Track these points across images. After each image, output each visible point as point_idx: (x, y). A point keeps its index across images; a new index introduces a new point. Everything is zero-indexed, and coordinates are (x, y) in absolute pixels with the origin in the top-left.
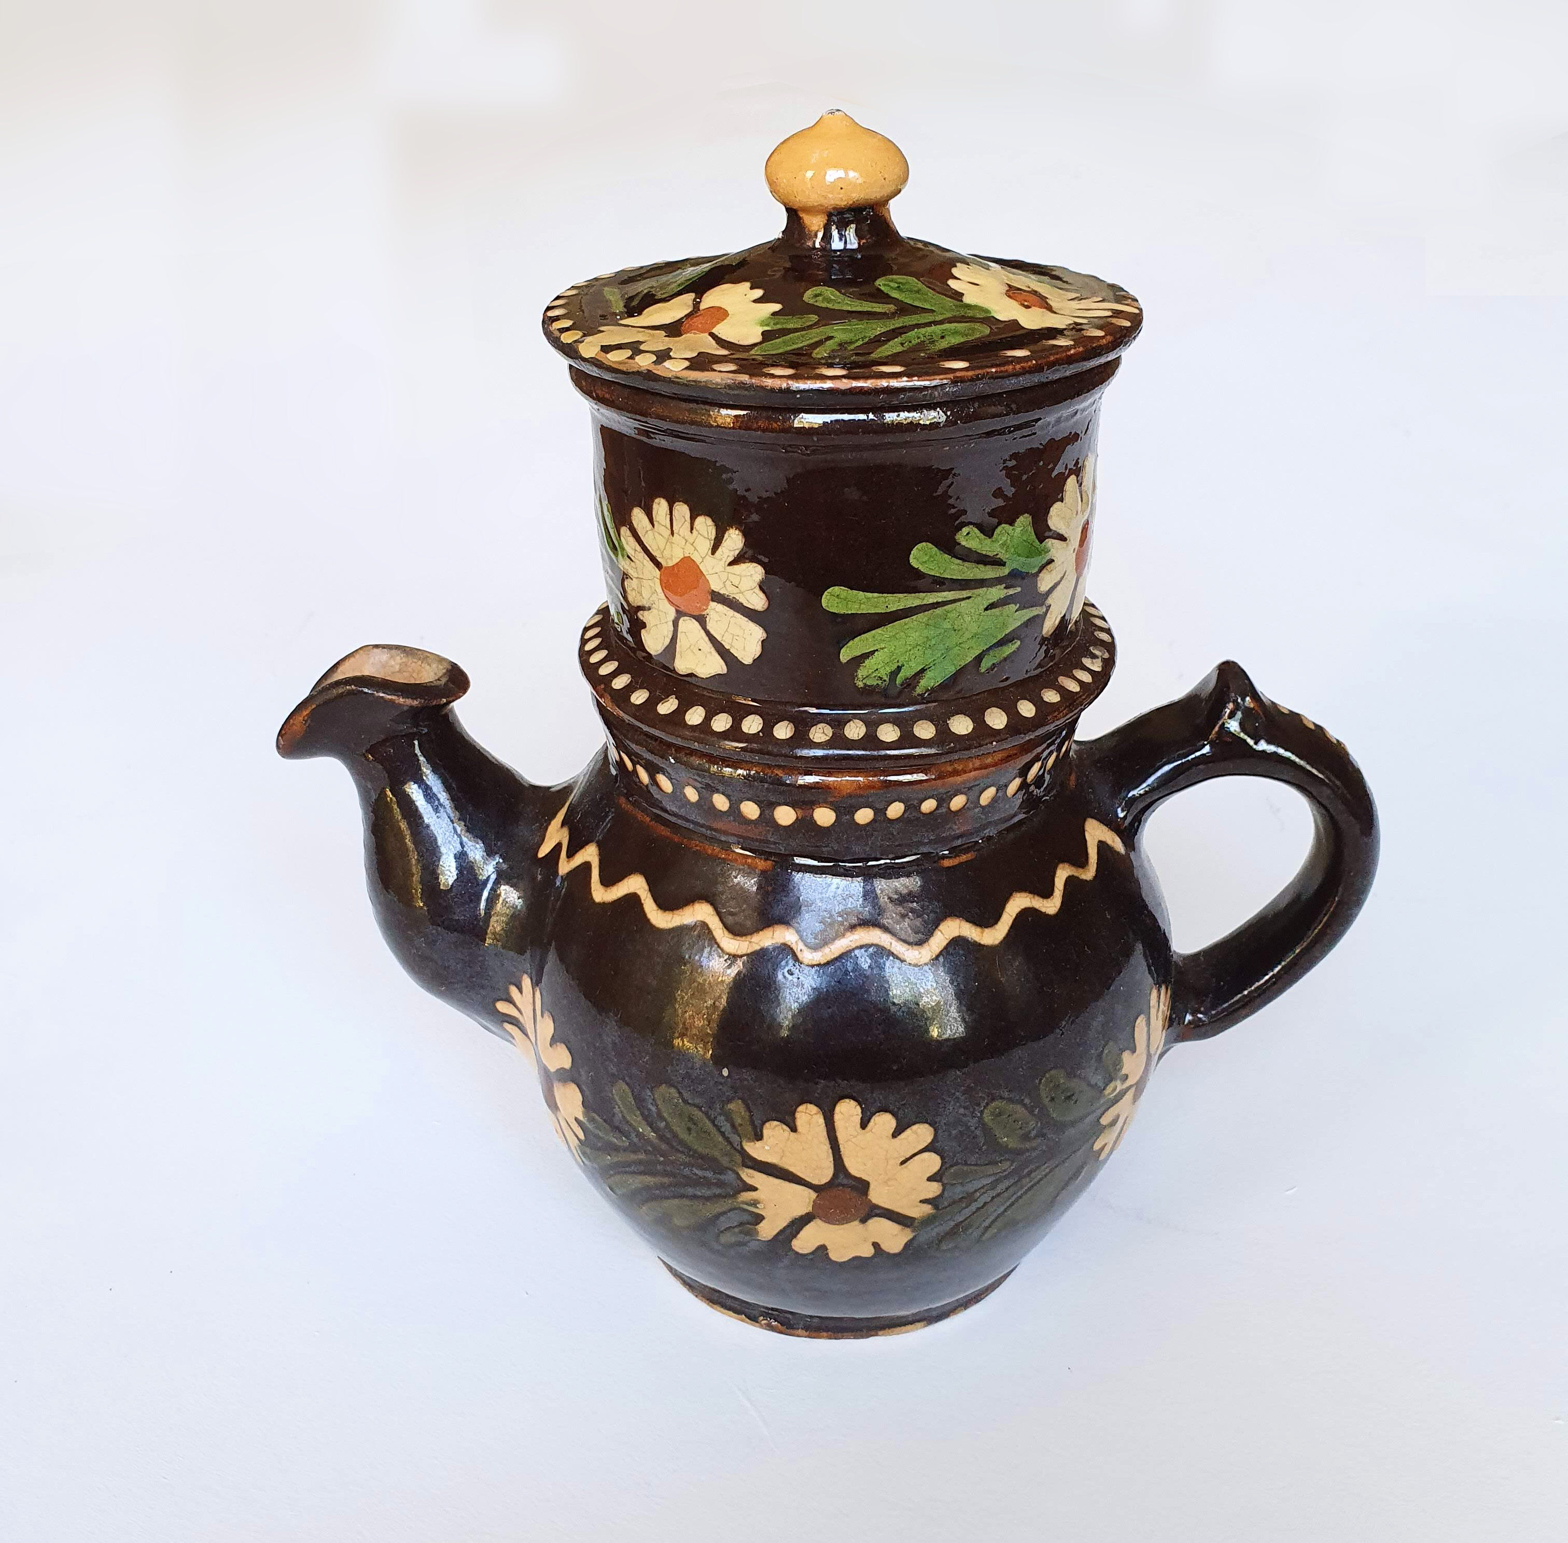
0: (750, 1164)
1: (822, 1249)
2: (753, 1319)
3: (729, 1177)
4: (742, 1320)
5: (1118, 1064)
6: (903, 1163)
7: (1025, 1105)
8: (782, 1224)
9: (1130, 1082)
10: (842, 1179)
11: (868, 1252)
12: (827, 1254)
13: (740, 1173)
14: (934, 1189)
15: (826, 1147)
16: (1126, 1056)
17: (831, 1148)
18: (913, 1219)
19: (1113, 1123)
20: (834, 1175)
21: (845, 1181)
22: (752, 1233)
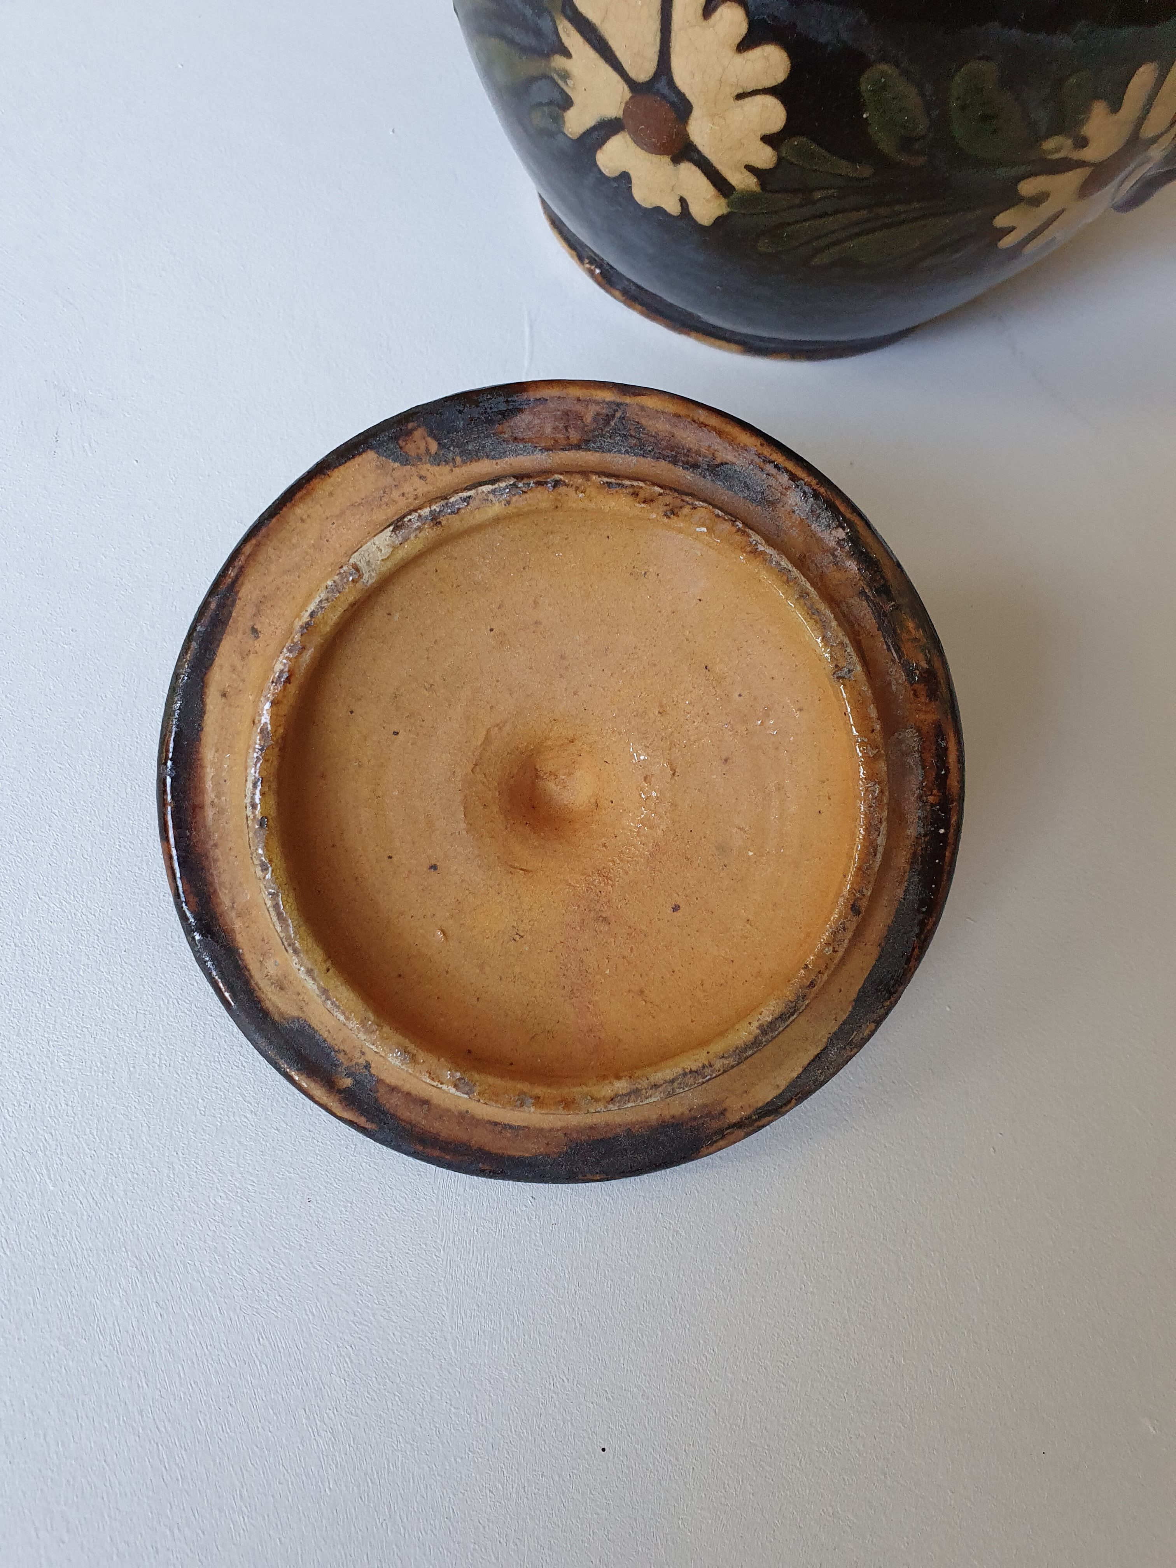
0: (569, 12)
1: (625, 177)
2: (581, 259)
3: (545, 24)
4: (572, 257)
5: (1082, 112)
6: (740, 97)
7: (923, 95)
8: (589, 122)
9: (1090, 154)
10: (662, 85)
11: (674, 208)
12: (631, 187)
13: (558, 22)
14: (765, 157)
15: (655, 25)
16: (1099, 108)
17: (661, 30)
18: (732, 188)
19: (1037, 200)
20: (656, 73)
21: (666, 91)
22: (558, 120)
